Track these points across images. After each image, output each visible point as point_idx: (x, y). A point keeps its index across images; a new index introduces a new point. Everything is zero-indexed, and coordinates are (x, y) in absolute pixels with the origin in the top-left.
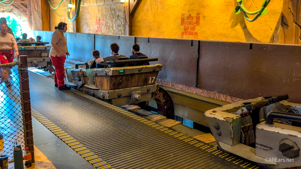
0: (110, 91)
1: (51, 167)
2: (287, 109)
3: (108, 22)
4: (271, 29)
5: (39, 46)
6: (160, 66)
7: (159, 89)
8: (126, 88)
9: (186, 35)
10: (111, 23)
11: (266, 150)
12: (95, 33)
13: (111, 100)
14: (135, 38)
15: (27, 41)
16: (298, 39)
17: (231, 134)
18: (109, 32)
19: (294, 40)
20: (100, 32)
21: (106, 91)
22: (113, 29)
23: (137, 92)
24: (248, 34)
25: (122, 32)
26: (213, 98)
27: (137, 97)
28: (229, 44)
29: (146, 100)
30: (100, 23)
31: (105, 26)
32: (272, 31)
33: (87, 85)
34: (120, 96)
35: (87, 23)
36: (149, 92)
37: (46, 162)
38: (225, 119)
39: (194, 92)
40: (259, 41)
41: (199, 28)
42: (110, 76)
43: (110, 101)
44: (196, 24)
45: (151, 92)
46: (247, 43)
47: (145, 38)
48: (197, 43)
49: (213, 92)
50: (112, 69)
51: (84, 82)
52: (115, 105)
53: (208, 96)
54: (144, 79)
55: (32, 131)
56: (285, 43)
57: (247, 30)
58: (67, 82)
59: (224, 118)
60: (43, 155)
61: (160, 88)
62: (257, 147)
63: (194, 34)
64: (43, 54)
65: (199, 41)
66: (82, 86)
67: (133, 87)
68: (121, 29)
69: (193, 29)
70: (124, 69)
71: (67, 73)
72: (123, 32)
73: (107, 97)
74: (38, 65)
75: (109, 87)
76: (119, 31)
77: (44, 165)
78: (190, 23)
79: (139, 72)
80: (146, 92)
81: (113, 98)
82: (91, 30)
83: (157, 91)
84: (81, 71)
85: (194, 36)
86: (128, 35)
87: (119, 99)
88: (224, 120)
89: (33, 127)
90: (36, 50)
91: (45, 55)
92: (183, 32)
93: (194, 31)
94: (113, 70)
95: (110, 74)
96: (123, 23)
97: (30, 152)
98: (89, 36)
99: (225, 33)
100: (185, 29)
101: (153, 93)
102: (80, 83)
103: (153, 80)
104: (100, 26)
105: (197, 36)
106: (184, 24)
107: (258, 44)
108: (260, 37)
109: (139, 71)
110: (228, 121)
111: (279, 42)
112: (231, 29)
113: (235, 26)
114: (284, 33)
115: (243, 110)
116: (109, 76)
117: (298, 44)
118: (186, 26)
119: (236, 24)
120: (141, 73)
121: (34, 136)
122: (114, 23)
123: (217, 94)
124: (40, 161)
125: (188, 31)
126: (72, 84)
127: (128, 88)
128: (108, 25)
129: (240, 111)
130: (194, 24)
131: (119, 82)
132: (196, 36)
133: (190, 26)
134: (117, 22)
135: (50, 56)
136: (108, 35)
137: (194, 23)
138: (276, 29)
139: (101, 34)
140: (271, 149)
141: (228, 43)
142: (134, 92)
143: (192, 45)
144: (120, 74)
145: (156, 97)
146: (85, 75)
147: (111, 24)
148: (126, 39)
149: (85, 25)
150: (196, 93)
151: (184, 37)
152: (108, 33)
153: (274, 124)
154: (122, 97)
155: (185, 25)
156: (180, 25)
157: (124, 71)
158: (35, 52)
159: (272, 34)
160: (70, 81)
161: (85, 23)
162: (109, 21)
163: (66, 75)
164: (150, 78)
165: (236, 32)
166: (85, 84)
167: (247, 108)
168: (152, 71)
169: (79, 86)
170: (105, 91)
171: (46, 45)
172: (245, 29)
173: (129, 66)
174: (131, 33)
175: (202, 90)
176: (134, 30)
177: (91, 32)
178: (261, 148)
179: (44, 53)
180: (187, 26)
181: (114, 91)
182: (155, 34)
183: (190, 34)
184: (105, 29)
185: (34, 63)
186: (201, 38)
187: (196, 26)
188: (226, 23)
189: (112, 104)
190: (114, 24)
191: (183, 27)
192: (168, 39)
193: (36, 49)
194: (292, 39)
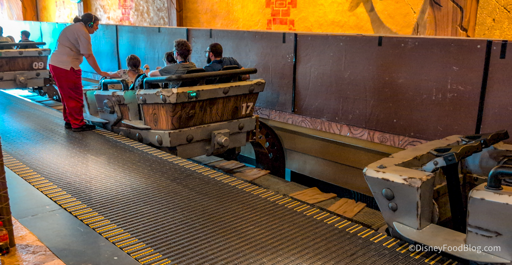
0: (172, 131)
1: (44, 253)
2: (505, 157)
3: (140, 4)
4: (415, 12)
5: (27, 50)
6: (262, 83)
7: (259, 125)
8: (200, 124)
9: (275, 24)
10: (145, 6)
11: (488, 237)
12: (118, 24)
13: (175, 147)
14: (188, 30)
15: (5, 41)
16: (456, 27)
17: (418, 207)
18: (142, 21)
19: (450, 29)
20: (127, 22)
21: (166, 132)
22: (149, 15)
23: (222, 131)
24: (376, 21)
25: (164, 21)
26: (321, 130)
27: (223, 141)
28: (344, 38)
29: (237, 145)
30: (126, 6)
31: (135, 10)
32: (415, 15)
33: (127, 121)
34: (192, 140)
35: (103, 7)
36: (243, 131)
37: (35, 244)
38: (407, 181)
39: (290, 122)
40: (395, 33)
41: (296, 12)
42: (172, 104)
43: (172, 150)
44: (291, 6)
45: (245, 130)
46: (374, 36)
47: (204, 30)
48: (292, 38)
49: (319, 120)
50: (175, 90)
51: (120, 115)
52: (183, 158)
53: (311, 127)
54: (234, 107)
55: (6, 193)
56: (436, 35)
57: (376, 14)
58: (88, 116)
59: (405, 180)
60: (31, 235)
61: (260, 122)
62: (469, 231)
63: (288, 23)
64: (36, 65)
65: (296, 35)
66: (118, 122)
67: (214, 123)
68: (163, 15)
69: (287, 14)
70: (198, 91)
71: (86, 98)
72: (166, 20)
73: (167, 143)
74: (27, 84)
75: (170, 123)
76: (160, 19)
77: (32, 249)
78: (280, 4)
79: (225, 96)
80: (237, 130)
81: (178, 143)
82: (111, 18)
83: (255, 129)
84: (113, 95)
85: (289, 27)
86: (176, 25)
87: (189, 144)
88: (403, 184)
89: (8, 186)
90: (22, 57)
91: (40, 65)
92: (270, 19)
93: (288, 18)
94: (178, 93)
95: (173, 100)
96: (166, 5)
97: (6, 229)
98: (107, 29)
99: (339, 20)
100: (272, 15)
101: (250, 132)
102: (113, 118)
103: (250, 108)
104: (127, 10)
105: (294, 26)
106: (271, 6)
107: (392, 38)
108: (396, 26)
109: (225, 93)
110: (413, 184)
111: (427, 34)
112: (349, 13)
113: (356, 8)
114: (435, 17)
115: (436, 164)
116: (170, 103)
117: (456, 36)
118: (275, 9)
119: (357, 5)
120: (228, 96)
121: (10, 202)
122: (150, 5)
123: (326, 124)
124: (25, 243)
125: (279, 17)
126: (98, 119)
127: (206, 126)
128: (140, 9)
129: (430, 166)
130: (287, 6)
131: (189, 114)
132: (292, 26)
133: (281, 9)
134: (156, 4)
135: (48, 68)
136: (141, 26)
137: (289, 3)
138: (423, 12)
139: (129, 25)
140: (498, 234)
141: (343, 36)
142: (216, 132)
143: (284, 42)
144: (191, 99)
145: (255, 139)
146: (122, 103)
147: (146, 8)
148: (172, 32)
149: (101, 9)
150: (292, 123)
151: (272, 28)
152: (141, 23)
153: (502, 189)
154: (195, 142)
155: (273, 7)
156: (265, 7)
157: (197, 94)
158: (20, 60)
159: (416, 20)
160: (95, 113)
161: (99, 7)
162: (141, 2)
163: (85, 103)
164: (244, 105)
165: (358, 18)
166: (121, 119)
167: (445, 159)
168: (247, 92)
169: (111, 124)
170: (163, 132)
171: (40, 48)
172: (372, 13)
173: (207, 84)
174: (180, 23)
175: (303, 117)
176: (186, 17)
177: (112, 22)
178: (477, 234)
179: (38, 63)
180: (277, 9)
181: (180, 131)
182: (222, 24)
183: (282, 22)
184: (135, 17)
185: (20, 82)
186: (300, 29)
187: (291, 8)
188: (341, 4)
189: (177, 155)
190: (151, 8)
191: (269, 10)
192: (244, 32)
193: (22, 55)
194: (447, 28)
